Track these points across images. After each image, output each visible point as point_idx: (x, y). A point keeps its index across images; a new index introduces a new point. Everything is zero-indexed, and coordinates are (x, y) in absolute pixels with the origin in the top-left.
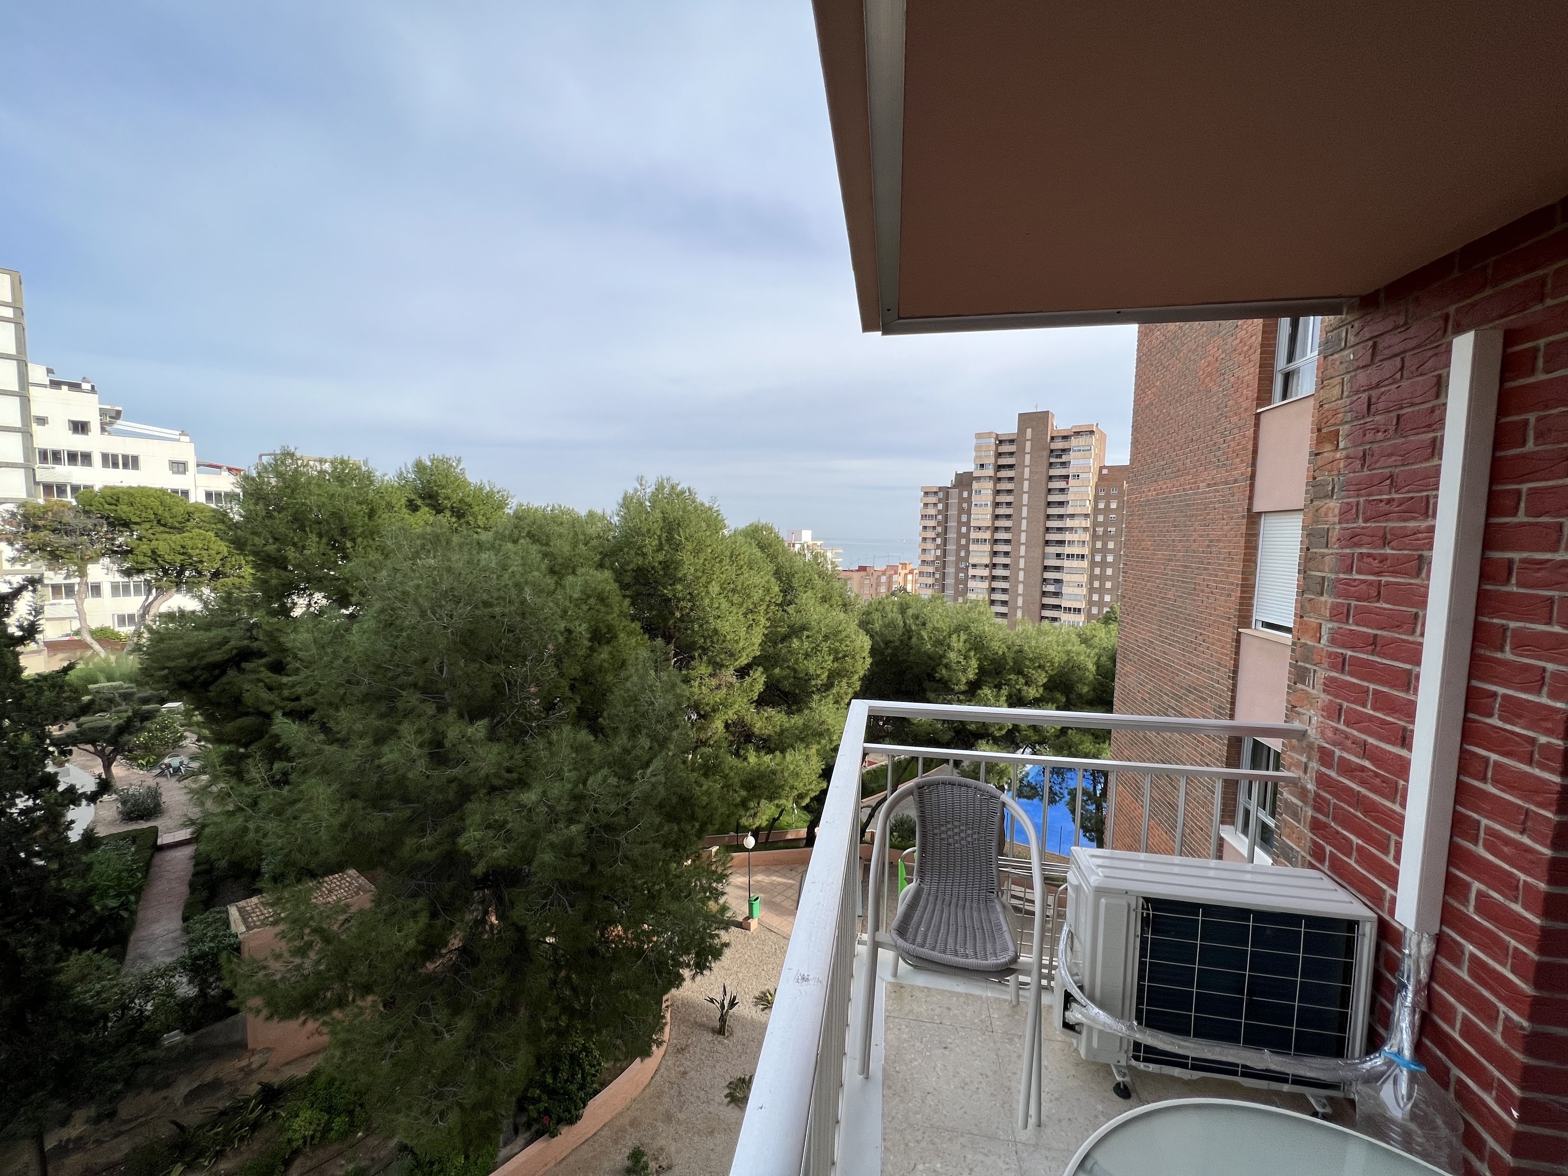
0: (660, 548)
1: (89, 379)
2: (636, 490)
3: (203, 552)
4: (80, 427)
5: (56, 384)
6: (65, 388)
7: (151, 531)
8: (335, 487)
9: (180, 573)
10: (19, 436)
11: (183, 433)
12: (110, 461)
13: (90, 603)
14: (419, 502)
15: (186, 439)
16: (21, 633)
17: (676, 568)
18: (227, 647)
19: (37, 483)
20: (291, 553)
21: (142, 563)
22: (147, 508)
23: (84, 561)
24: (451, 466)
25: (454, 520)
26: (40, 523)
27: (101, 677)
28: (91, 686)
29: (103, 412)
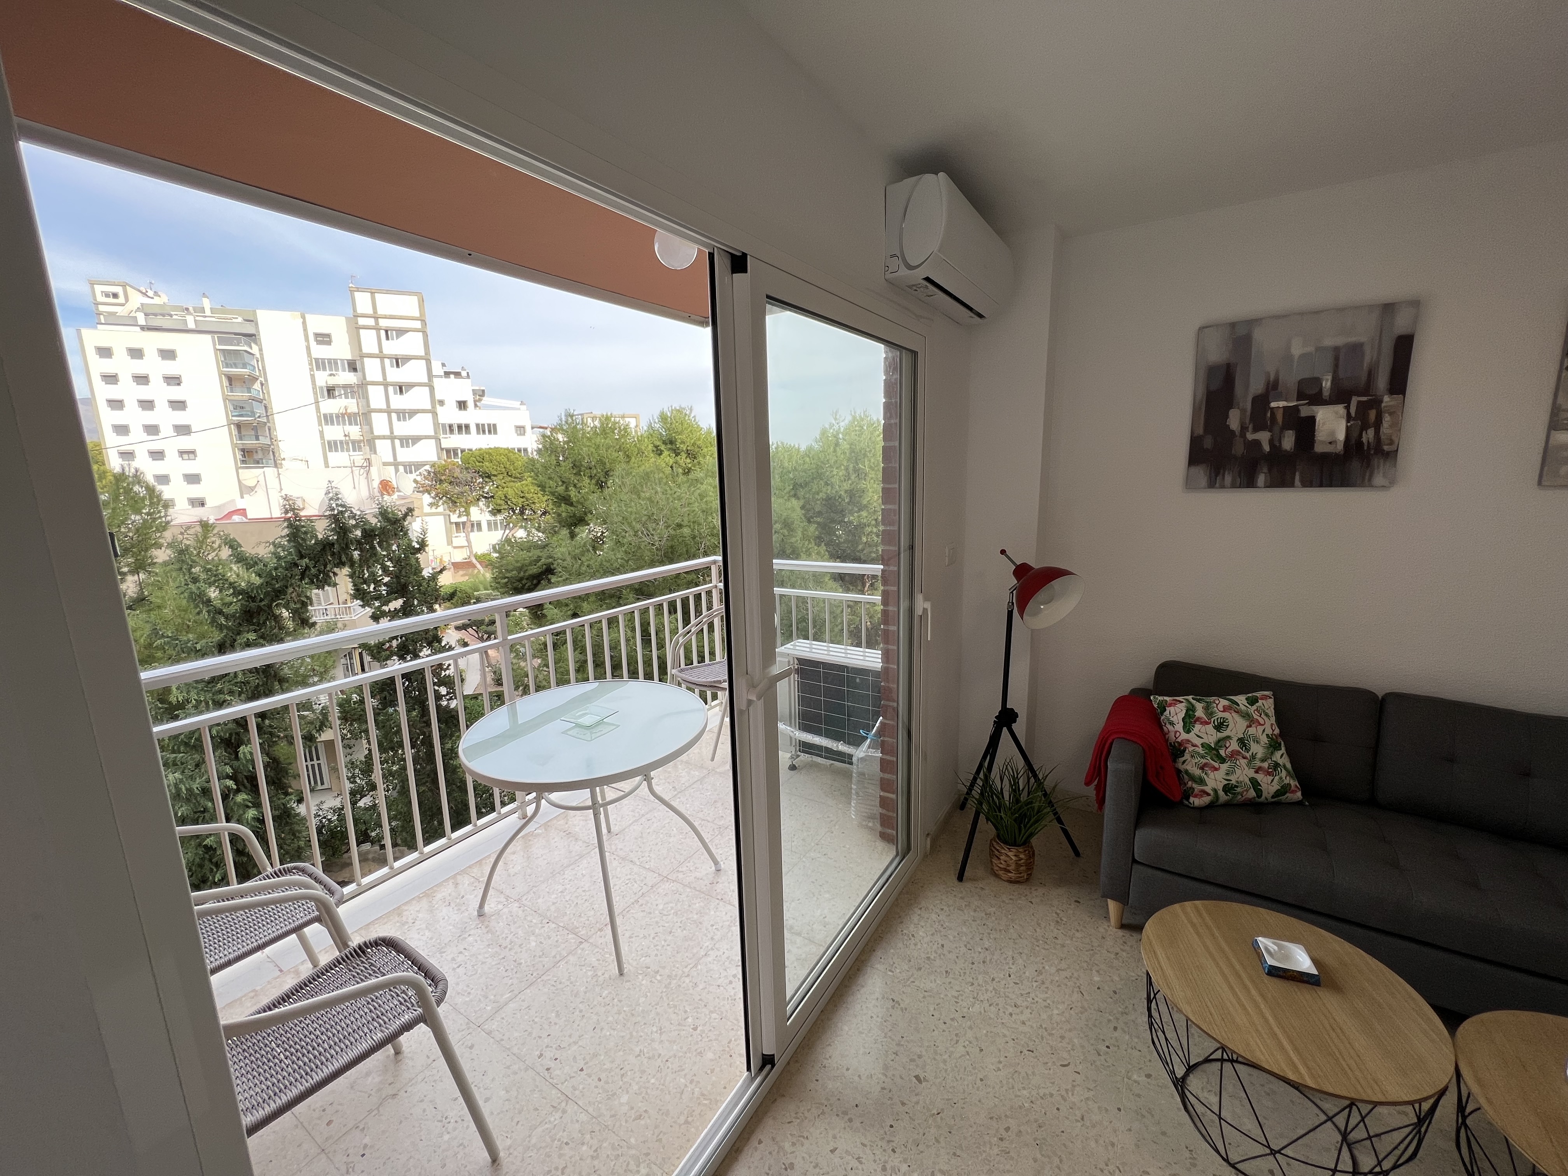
0: (848, 477)
1: (465, 368)
2: (831, 426)
3: (535, 495)
4: (462, 405)
5: (447, 374)
6: (452, 376)
7: (503, 481)
8: (599, 440)
9: (522, 513)
10: (430, 415)
11: (522, 403)
12: (481, 429)
13: (474, 536)
14: (663, 447)
15: (524, 407)
16: (418, 546)
17: (860, 497)
18: (540, 563)
19: (442, 449)
20: (573, 493)
21: (500, 505)
22: (500, 464)
23: (468, 504)
24: (686, 414)
25: (688, 460)
26: (443, 478)
27: (481, 587)
28: (476, 593)
29: (475, 392)
